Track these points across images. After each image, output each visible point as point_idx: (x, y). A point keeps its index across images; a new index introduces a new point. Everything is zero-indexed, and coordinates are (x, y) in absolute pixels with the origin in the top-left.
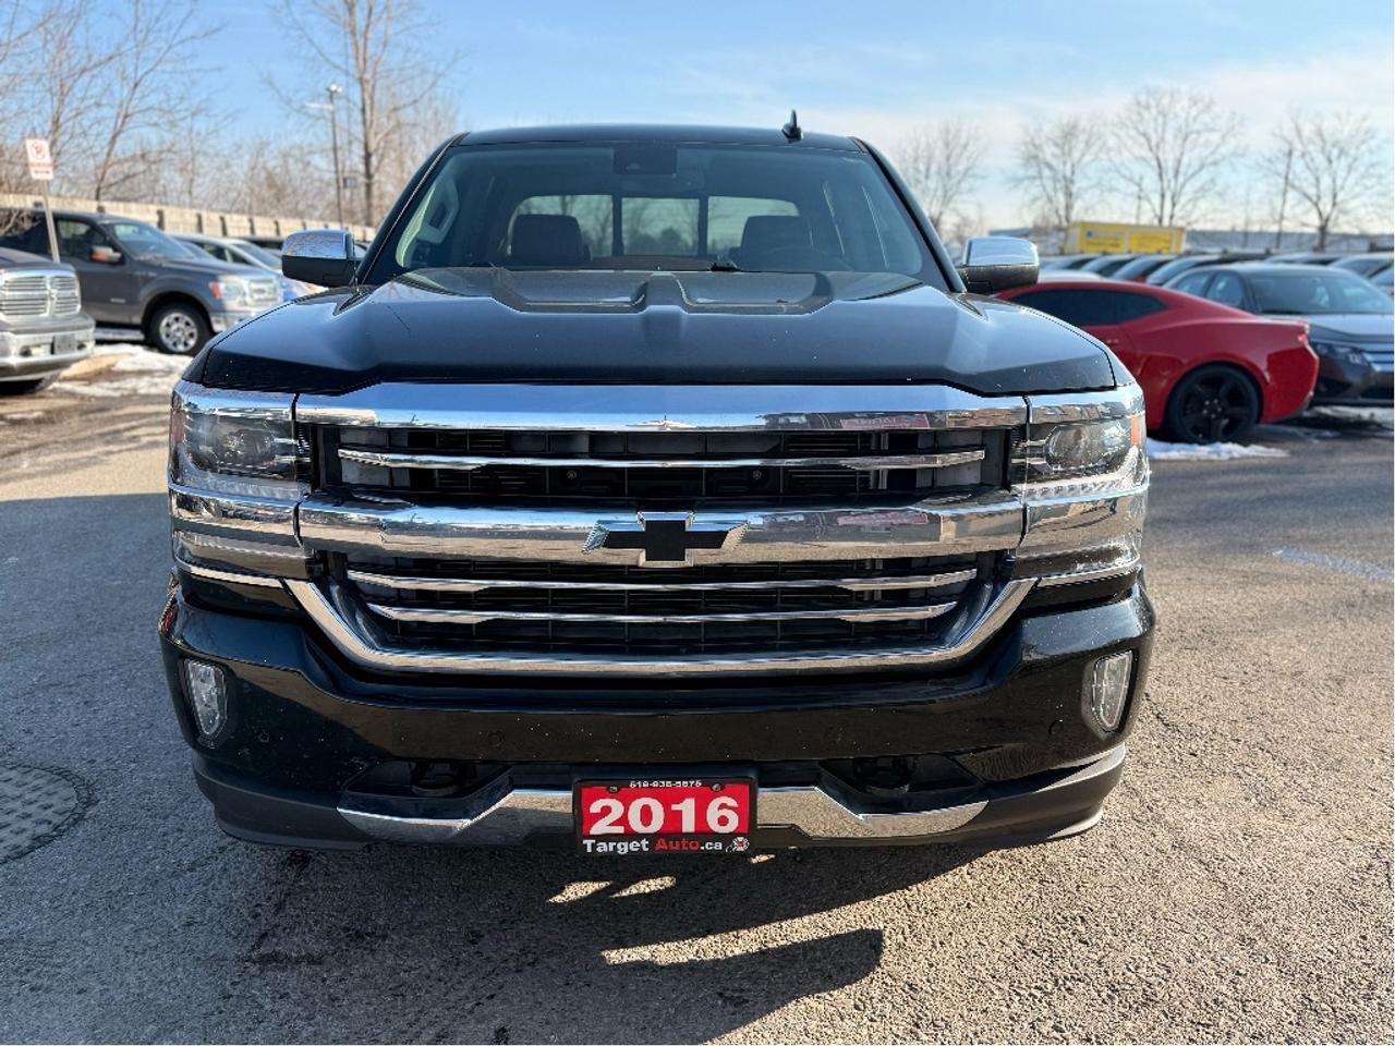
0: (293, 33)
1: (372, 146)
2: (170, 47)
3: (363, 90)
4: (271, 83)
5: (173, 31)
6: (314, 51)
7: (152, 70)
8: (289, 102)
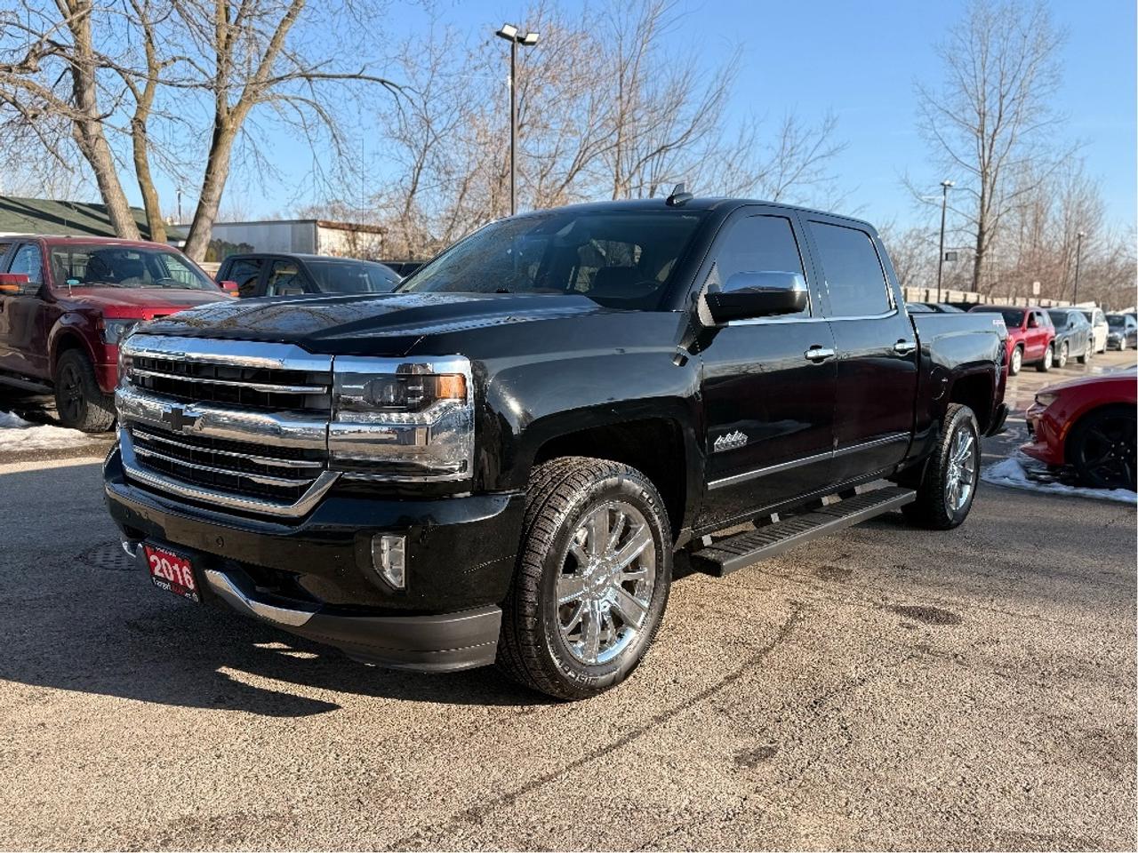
0: (934, 142)
1: (986, 226)
2: (804, 165)
3: (984, 182)
4: (906, 183)
5: (809, 153)
6: (949, 154)
7: (790, 182)
8: (918, 195)
